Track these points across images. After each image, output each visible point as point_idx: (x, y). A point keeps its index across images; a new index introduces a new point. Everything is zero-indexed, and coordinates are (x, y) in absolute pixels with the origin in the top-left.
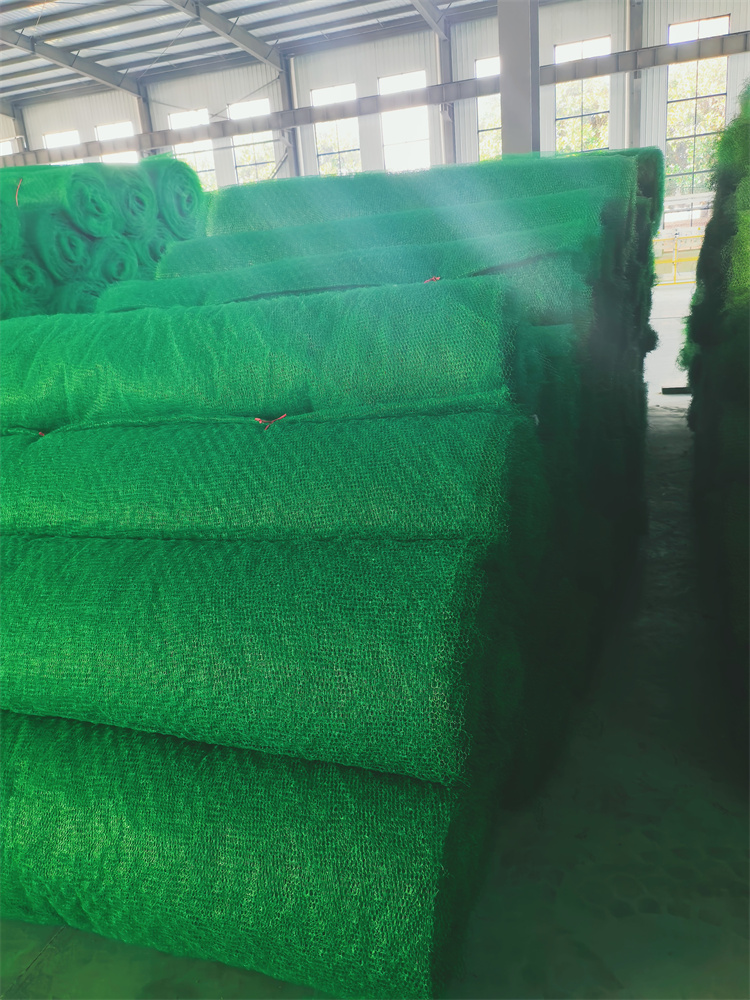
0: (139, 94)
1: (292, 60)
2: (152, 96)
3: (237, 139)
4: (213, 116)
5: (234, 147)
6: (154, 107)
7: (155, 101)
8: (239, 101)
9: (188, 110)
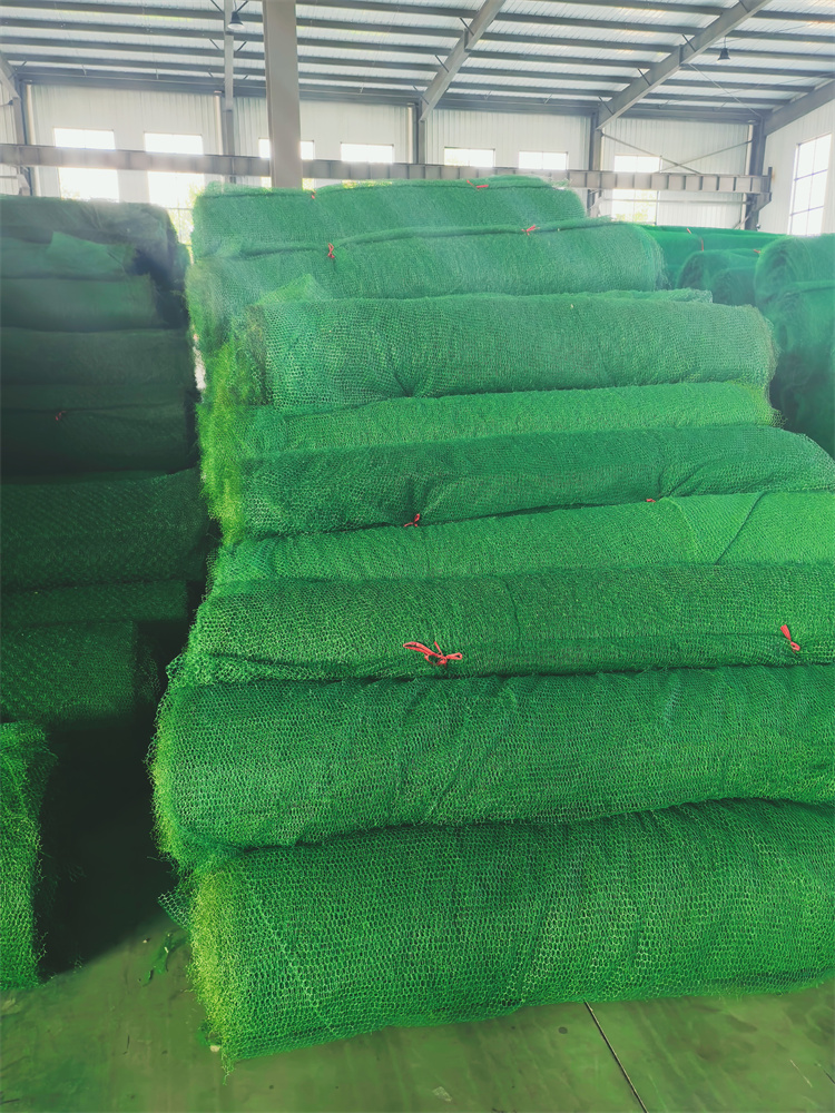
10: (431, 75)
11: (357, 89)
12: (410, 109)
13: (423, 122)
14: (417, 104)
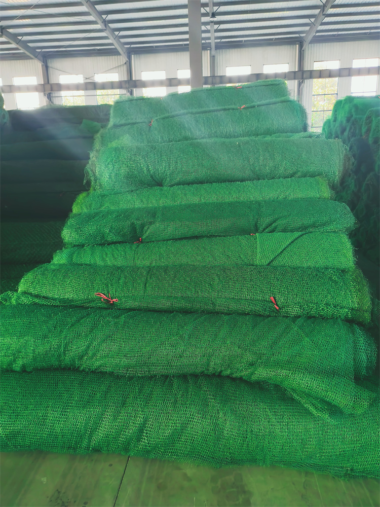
0: (44, 63)
1: (133, 56)
2: (50, 65)
3: (99, 92)
4: (86, 79)
5: (97, 95)
6: (50, 70)
7: (52, 68)
8: (102, 73)
9: (71, 74)
10: (307, 28)
11: (272, 39)
12: (297, 45)
13: (303, 51)
14: (301, 43)
